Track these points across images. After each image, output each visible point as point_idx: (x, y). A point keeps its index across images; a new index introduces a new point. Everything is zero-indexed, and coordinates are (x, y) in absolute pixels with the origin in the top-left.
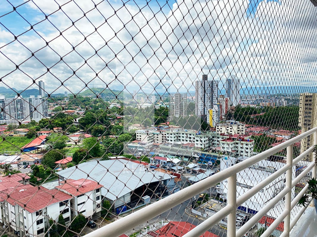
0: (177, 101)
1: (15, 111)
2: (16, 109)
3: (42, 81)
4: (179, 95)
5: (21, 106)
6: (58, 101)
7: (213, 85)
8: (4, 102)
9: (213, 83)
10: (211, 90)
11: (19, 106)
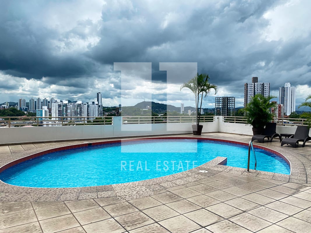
0: (225, 105)
1: (75, 115)
2: (76, 112)
3: (100, 93)
4: (227, 98)
5: (81, 110)
6: (113, 111)
7: (264, 87)
8: (67, 106)
9: (264, 85)
10: (262, 93)
11: (79, 110)
